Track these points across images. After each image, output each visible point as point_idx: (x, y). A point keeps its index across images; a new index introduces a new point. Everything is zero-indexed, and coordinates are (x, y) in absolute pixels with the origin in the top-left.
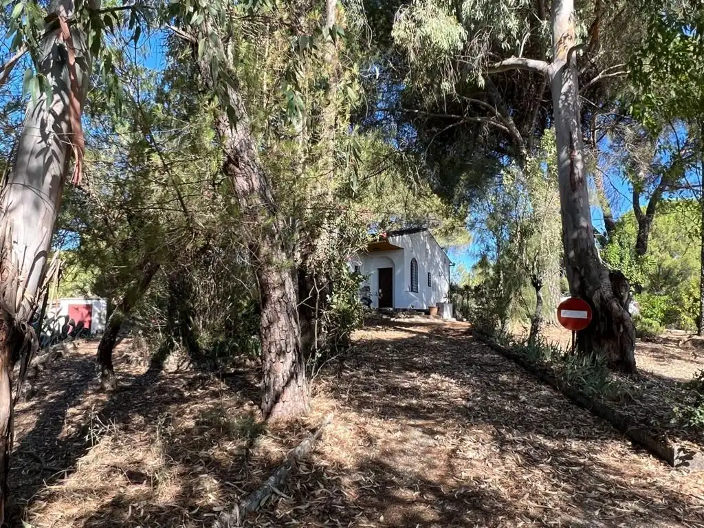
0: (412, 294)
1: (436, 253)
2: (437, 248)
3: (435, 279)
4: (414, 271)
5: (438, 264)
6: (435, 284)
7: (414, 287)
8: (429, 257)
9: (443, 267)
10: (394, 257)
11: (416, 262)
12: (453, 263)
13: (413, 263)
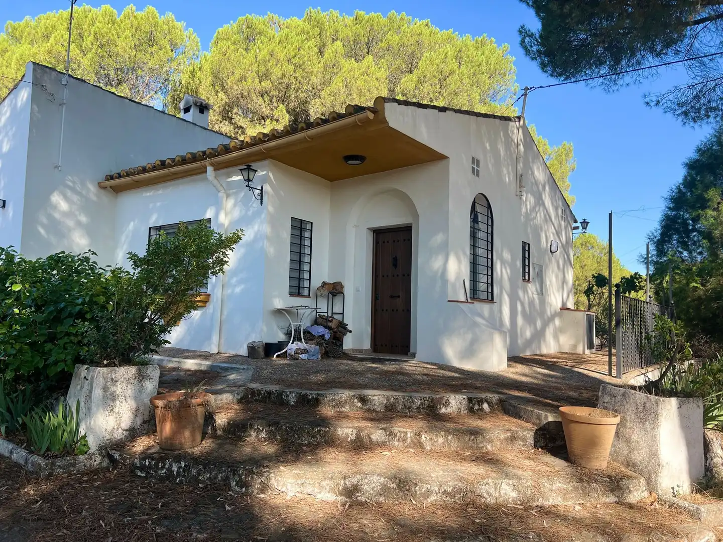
4: (482, 235)
7: (482, 287)
11: (489, 207)
12: (580, 220)
13: (478, 208)
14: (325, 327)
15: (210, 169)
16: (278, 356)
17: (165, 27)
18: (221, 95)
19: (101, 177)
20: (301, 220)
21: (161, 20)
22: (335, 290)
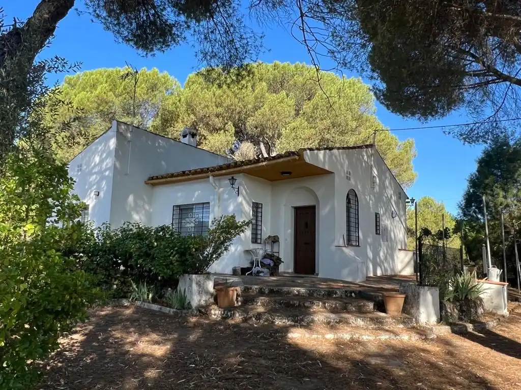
0: (348, 251)
1: (387, 183)
2: (388, 175)
3: (386, 222)
4: (352, 211)
5: (389, 200)
6: (386, 229)
7: (353, 238)
8: (377, 189)
9: (397, 204)
10: (319, 187)
11: (356, 195)
12: (410, 198)
13: (351, 197)
14: (271, 260)
15: (211, 178)
16: (248, 274)
17: (163, 79)
18: (192, 116)
19: (146, 178)
20: (257, 203)
21: (160, 75)
22: (274, 240)
